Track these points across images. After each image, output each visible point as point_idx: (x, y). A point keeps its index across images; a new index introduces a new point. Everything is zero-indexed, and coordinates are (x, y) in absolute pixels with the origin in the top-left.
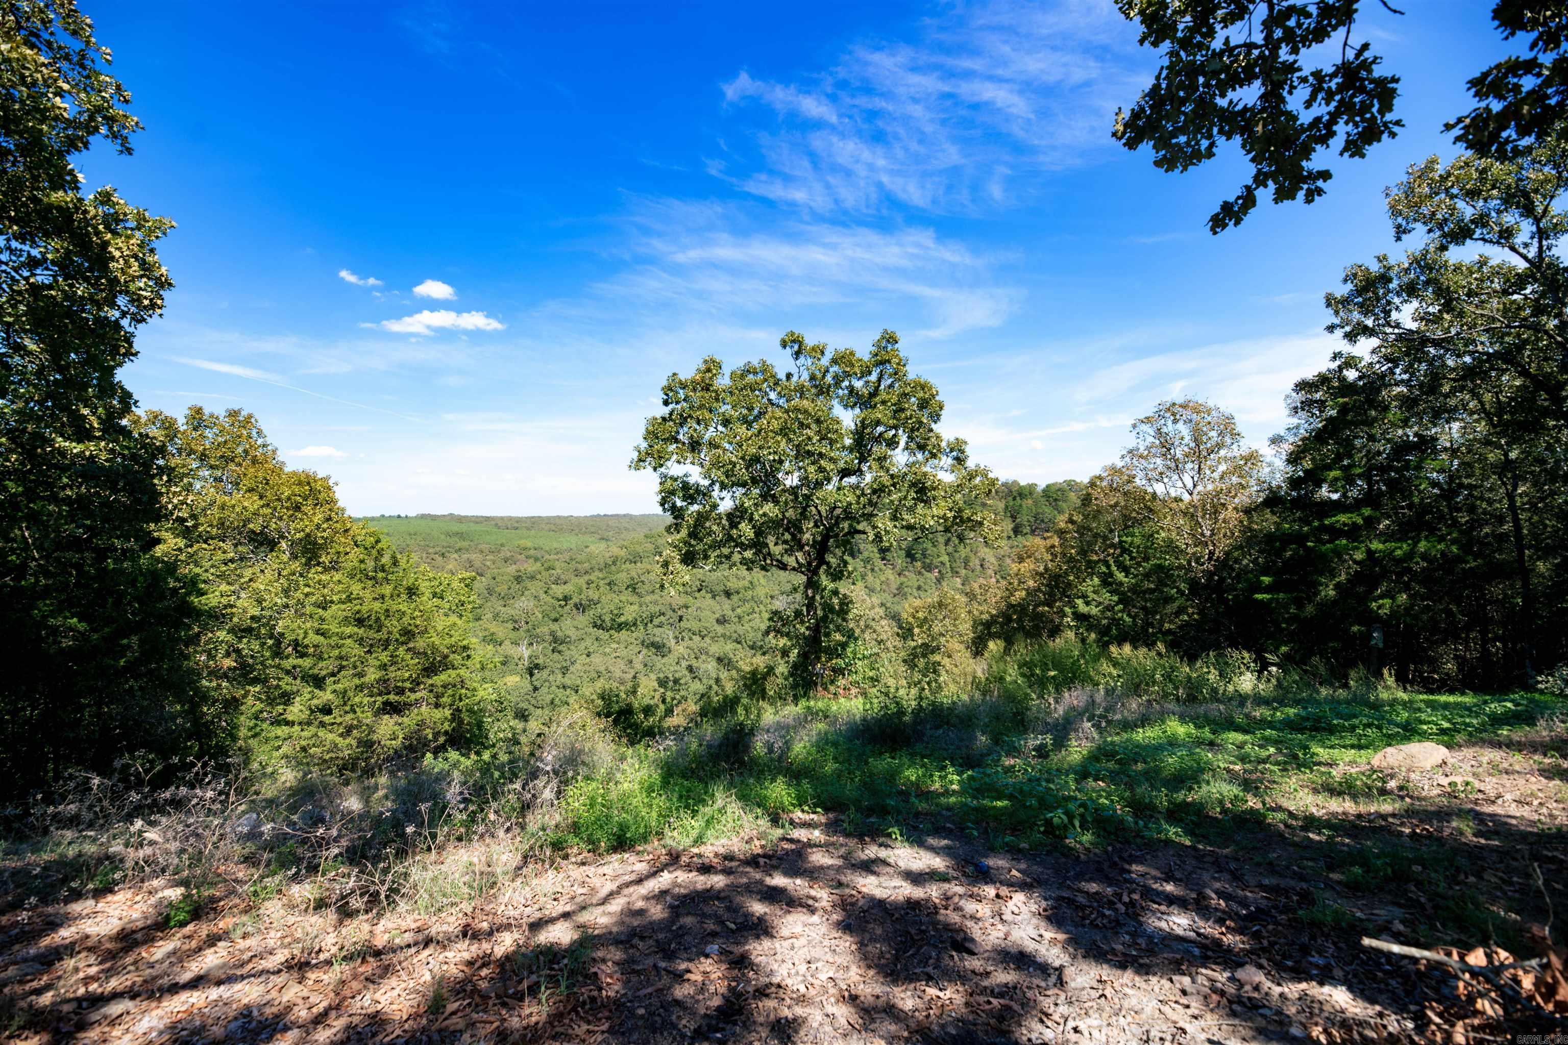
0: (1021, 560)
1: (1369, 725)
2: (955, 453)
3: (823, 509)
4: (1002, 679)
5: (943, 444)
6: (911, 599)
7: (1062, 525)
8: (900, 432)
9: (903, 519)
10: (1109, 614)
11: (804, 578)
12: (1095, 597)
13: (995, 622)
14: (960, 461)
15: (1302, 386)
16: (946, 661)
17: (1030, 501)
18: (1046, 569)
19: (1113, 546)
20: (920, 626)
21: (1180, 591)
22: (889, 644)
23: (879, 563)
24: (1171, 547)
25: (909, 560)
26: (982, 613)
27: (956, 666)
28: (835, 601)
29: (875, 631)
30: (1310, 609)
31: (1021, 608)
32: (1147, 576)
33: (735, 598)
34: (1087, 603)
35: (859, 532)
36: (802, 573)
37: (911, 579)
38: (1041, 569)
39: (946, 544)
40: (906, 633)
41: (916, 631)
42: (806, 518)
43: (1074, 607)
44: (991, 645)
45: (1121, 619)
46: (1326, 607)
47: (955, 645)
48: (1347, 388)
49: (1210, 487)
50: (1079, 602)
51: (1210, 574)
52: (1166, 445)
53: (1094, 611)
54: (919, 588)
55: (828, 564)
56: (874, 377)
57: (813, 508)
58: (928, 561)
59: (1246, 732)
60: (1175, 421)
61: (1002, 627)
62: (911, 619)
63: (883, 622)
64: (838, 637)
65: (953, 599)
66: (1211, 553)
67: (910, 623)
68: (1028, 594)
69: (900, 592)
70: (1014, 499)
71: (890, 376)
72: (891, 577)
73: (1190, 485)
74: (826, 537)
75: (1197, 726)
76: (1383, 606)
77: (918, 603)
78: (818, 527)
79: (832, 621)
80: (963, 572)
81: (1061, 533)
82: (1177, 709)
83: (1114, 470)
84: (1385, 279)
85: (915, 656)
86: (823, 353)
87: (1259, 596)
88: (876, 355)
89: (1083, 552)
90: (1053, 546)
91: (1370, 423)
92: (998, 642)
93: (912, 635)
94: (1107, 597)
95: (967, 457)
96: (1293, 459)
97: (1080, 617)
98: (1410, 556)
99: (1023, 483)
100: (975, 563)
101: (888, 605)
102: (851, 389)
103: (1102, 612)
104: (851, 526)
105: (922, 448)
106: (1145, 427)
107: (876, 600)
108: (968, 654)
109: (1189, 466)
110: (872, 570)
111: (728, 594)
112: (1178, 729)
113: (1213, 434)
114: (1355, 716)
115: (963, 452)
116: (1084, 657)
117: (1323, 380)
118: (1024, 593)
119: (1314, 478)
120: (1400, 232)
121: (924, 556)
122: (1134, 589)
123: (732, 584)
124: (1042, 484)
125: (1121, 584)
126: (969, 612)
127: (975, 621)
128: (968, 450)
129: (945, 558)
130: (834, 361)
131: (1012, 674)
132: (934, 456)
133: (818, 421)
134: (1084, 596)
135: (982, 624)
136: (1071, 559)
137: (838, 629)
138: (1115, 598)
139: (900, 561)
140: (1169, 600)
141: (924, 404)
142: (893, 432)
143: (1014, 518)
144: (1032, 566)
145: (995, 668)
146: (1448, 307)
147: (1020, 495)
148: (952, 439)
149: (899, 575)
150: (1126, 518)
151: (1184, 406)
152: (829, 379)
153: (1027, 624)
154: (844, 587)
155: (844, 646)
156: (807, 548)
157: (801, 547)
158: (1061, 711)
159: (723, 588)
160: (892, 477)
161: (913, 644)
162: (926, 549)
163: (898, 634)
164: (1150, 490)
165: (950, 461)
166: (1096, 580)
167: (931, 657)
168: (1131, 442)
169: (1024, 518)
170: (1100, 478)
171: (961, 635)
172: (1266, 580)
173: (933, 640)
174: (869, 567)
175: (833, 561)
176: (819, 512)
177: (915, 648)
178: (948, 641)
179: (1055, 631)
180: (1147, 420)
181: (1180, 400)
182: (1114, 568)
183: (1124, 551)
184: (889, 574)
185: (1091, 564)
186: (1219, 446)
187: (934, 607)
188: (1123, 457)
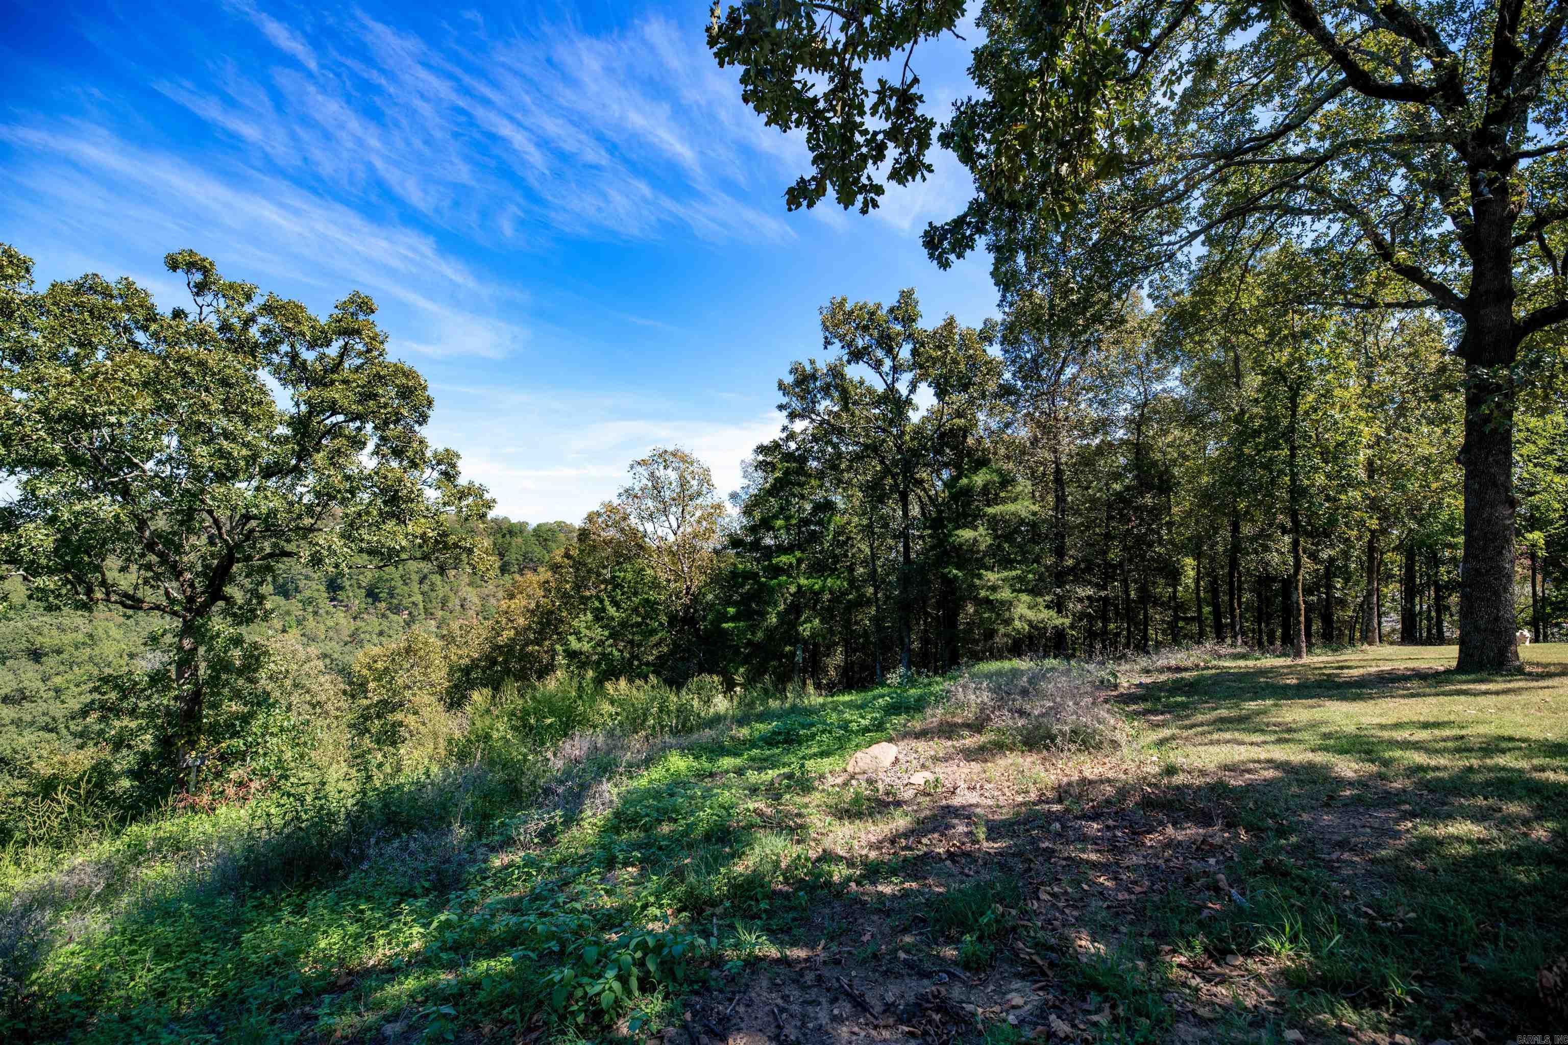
0: (512, 596)
1: (823, 732)
2: (443, 467)
3: (223, 515)
4: (487, 737)
5: (429, 454)
6: (368, 646)
7: (558, 559)
8: (369, 426)
9: (362, 540)
10: (599, 649)
11: (178, 623)
12: (588, 632)
13: (477, 666)
14: (449, 476)
15: (761, 449)
16: (411, 720)
17: (520, 540)
18: (538, 606)
19: (605, 581)
20: (379, 679)
21: (661, 624)
22: (329, 707)
23: (325, 605)
24: (655, 585)
25: (370, 600)
26: (461, 657)
27: (424, 724)
28: (237, 653)
29: (308, 692)
30: (760, 635)
31: (508, 650)
32: (635, 610)
33: (51, 662)
34: (579, 640)
35: (289, 554)
36: (175, 613)
37: (372, 622)
38: (533, 606)
39: (421, 583)
40: (356, 688)
41: (372, 685)
42: (190, 530)
43: (566, 644)
44: (476, 696)
45: (611, 653)
46: (770, 632)
47: (424, 698)
48: (788, 457)
49: (689, 530)
50: (572, 638)
51: (687, 608)
52: (657, 487)
53: (586, 647)
54: (381, 633)
55: (229, 600)
56: (333, 351)
57: (205, 515)
58: (395, 601)
59: (736, 755)
60: (665, 468)
61: (484, 672)
62: (365, 672)
63: (322, 679)
64: (235, 707)
65: (426, 643)
66: (688, 588)
67: (365, 677)
68: (517, 633)
69: (355, 639)
70: (504, 536)
71: (359, 354)
72: (343, 621)
73: (675, 526)
74: (229, 560)
75: (697, 758)
76: (805, 630)
77: (376, 650)
78: (215, 545)
79: (227, 683)
80: (439, 614)
81: (555, 568)
82: (673, 741)
83: (611, 509)
84: (814, 377)
85: (366, 718)
86: (249, 298)
87: (725, 625)
88: (340, 321)
89: (577, 587)
90: (547, 582)
91: (801, 485)
92: (485, 691)
93: (366, 691)
94: (599, 633)
95: (459, 473)
96: (748, 511)
97: (572, 655)
98: (822, 590)
99: (514, 520)
100: (454, 603)
101: (335, 656)
102: (294, 356)
103: (594, 648)
104: (275, 545)
105: (398, 453)
106: (640, 469)
107: (313, 650)
108: (441, 708)
109: (674, 509)
110: (315, 613)
111: (36, 655)
112: (679, 763)
113: (694, 483)
114: (813, 725)
115: (453, 466)
116: (580, 697)
117: (776, 446)
118: (513, 632)
119: (766, 524)
120: (827, 343)
121: (391, 595)
122: (624, 624)
123: (48, 639)
124: (533, 523)
125: (613, 619)
126: (445, 657)
127: (451, 668)
128: (461, 465)
129: (418, 598)
130: (268, 309)
131: (501, 730)
132: (414, 465)
133: (225, 383)
134: (577, 633)
135: (461, 670)
136: (565, 596)
137: (237, 695)
138: (606, 633)
139: (357, 602)
140: (653, 632)
141: (406, 393)
142: (358, 424)
143: (501, 555)
144: (524, 603)
145: (479, 724)
146: (845, 408)
147: (510, 532)
148: (441, 449)
149: (355, 618)
150: (618, 554)
151: (674, 454)
152: (254, 332)
153: (514, 665)
154: (252, 634)
155: (246, 719)
156: (188, 576)
157: (176, 572)
158: (560, 764)
159: (24, 645)
160: (348, 478)
161: (366, 702)
162: (395, 588)
163: (345, 692)
164: (641, 529)
165: (435, 474)
166: (590, 616)
167: (390, 717)
168: (628, 481)
169: (513, 556)
170: (599, 514)
171: (432, 686)
172: (731, 610)
173: (394, 695)
174: (310, 609)
175: (239, 596)
176: (216, 521)
177: (368, 707)
178: (414, 695)
179: (545, 671)
180: (641, 463)
181: (670, 448)
182: (607, 603)
183: (617, 586)
184: (341, 617)
185: (584, 600)
186: (699, 494)
187: (399, 654)
188: (620, 495)
